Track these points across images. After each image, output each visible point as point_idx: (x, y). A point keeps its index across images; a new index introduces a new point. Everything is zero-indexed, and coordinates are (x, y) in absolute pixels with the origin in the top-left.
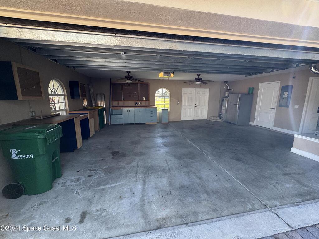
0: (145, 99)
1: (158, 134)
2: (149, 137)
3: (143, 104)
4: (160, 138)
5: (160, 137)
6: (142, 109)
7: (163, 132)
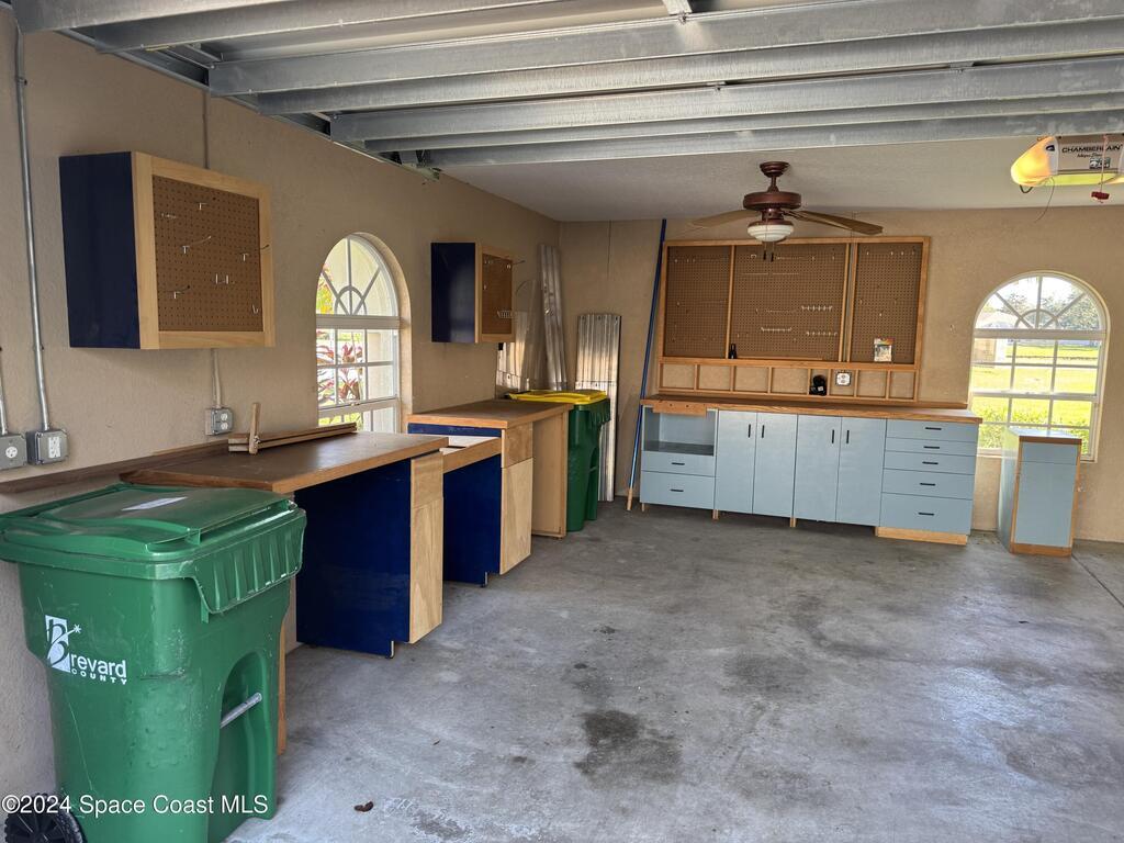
0: (885, 355)
1: (970, 634)
2: (880, 653)
3: (872, 388)
4: (977, 677)
5: (981, 665)
6: (857, 423)
7: (1013, 624)
